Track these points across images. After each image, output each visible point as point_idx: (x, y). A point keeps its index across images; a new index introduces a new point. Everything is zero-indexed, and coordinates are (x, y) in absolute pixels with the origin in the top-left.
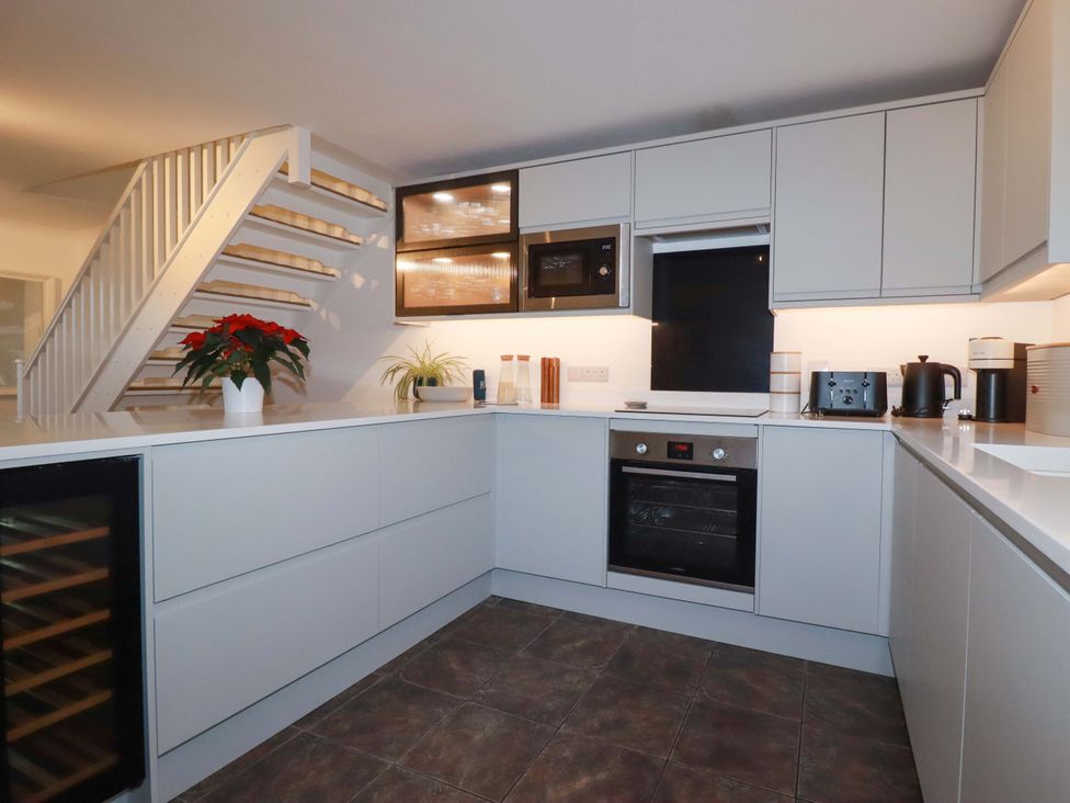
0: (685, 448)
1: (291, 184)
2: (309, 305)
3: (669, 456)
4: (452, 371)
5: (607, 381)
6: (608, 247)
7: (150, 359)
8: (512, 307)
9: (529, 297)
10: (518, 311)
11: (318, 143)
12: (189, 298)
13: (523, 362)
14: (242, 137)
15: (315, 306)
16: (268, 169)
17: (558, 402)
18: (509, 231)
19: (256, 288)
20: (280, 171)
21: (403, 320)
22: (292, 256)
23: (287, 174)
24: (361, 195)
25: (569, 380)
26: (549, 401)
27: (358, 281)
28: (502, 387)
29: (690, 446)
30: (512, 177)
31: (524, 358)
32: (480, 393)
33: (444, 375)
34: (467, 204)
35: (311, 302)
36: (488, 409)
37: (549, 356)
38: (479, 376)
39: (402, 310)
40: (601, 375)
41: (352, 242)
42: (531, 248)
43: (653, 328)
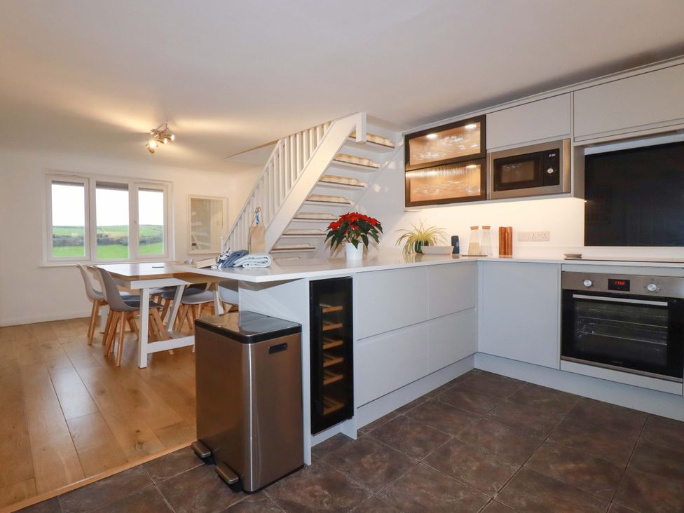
0: (623, 283)
1: (358, 143)
2: (349, 204)
3: (609, 289)
4: (438, 236)
5: (548, 240)
6: (554, 155)
7: (284, 235)
8: (482, 197)
9: (494, 191)
10: (486, 199)
11: (370, 119)
12: (303, 204)
13: (486, 230)
14: (330, 123)
15: (352, 203)
16: (343, 136)
17: (512, 254)
18: (479, 152)
19: (320, 196)
20: (350, 137)
21: (409, 209)
22: (339, 178)
23: (355, 138)
24: (378, 140)
25: (519, 240)
26: (505, 254)
27: (377, 188)
28: (472, 246)
29: (628, 282)
30: (482, 120)
31: (488, 228)
32: (456, 251)
33: (432, 239)
34: (447, 138)
35: (350, 202)
36: (462, 259)
37: (505, 226)
38: (455, 240)
39: (409, 203)
40: (545, 237)
41: (374, 167)
42: (496, 161)
43: (585, 204)
